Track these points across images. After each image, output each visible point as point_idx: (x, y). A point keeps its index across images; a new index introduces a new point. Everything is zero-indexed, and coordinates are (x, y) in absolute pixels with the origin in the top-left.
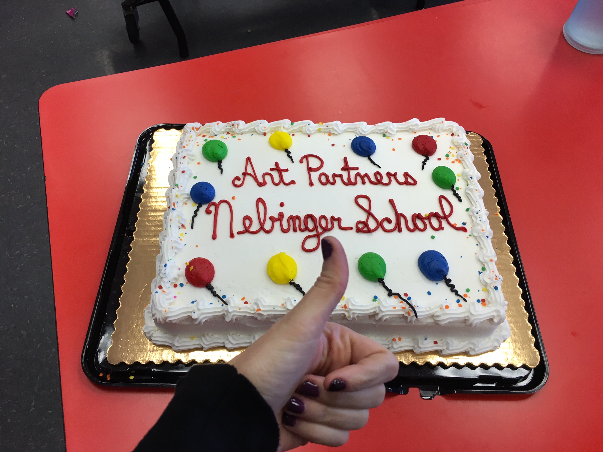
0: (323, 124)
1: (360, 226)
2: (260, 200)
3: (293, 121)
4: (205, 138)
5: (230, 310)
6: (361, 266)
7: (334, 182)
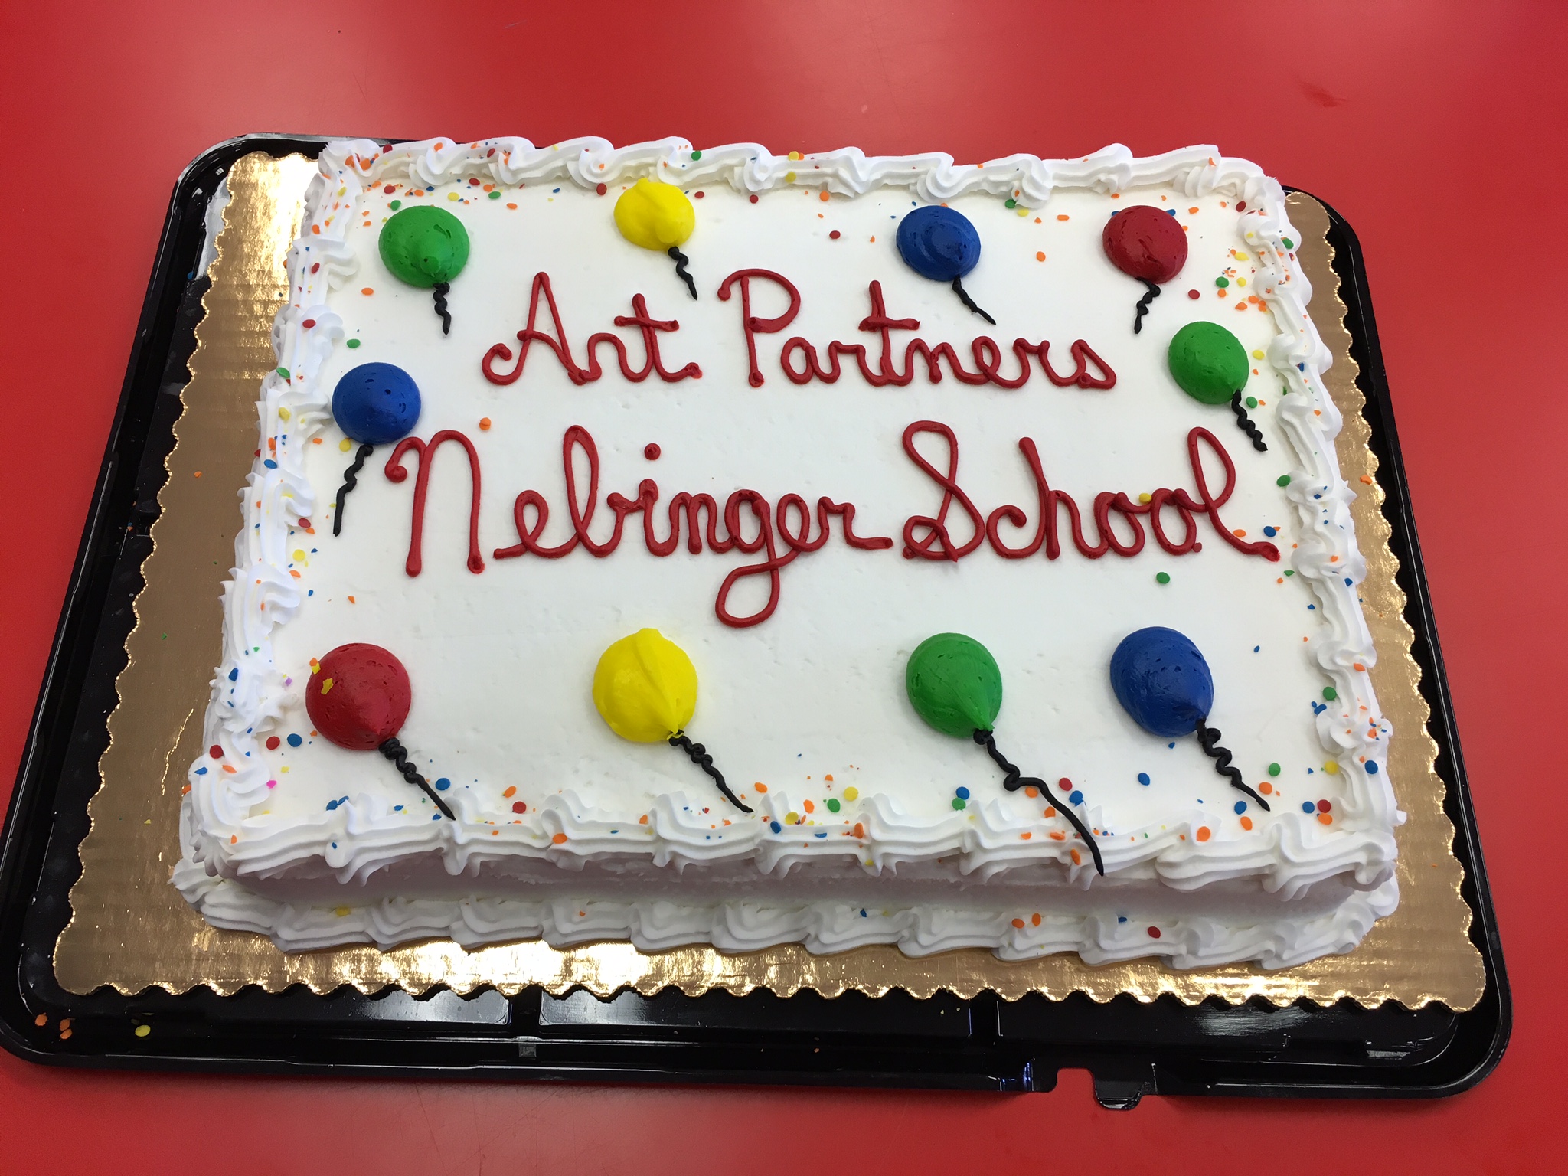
0: (801, 158)
1: (919, 535)
2: (576, 435)
3: (699, 145)
4: (392, 198)
5: (461, 838)
6: (917, 685)
7: (836, 374)
